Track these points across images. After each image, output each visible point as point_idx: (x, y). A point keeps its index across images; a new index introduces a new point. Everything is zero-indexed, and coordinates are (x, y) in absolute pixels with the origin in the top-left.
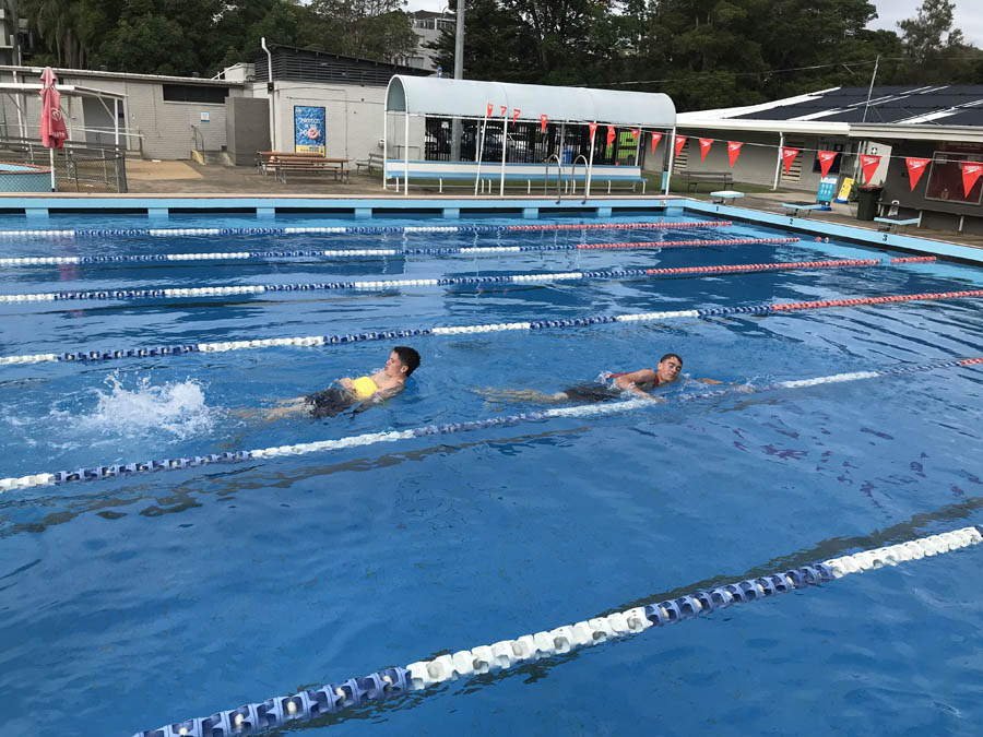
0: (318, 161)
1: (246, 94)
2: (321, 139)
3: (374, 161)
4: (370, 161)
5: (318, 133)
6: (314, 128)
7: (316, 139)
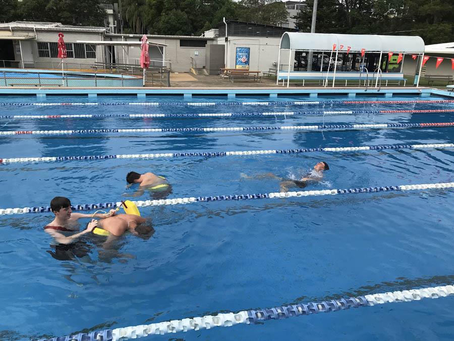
0: (246, 72)
1: (214, 43)
2: (247, 63)
3: (271, 72)
4: (269, 72)
5: (246, 60)
6: (245, 57)
7: (245, 62)
